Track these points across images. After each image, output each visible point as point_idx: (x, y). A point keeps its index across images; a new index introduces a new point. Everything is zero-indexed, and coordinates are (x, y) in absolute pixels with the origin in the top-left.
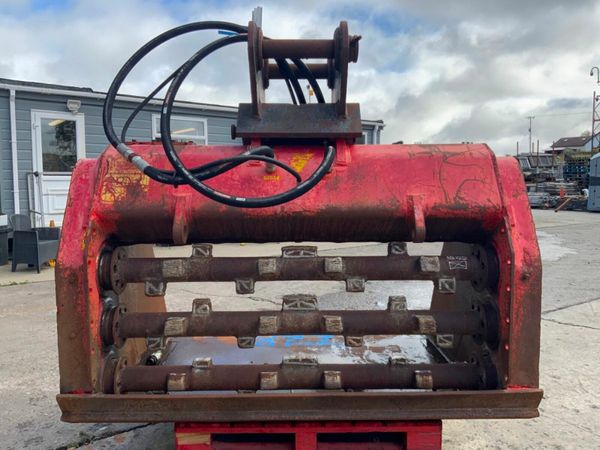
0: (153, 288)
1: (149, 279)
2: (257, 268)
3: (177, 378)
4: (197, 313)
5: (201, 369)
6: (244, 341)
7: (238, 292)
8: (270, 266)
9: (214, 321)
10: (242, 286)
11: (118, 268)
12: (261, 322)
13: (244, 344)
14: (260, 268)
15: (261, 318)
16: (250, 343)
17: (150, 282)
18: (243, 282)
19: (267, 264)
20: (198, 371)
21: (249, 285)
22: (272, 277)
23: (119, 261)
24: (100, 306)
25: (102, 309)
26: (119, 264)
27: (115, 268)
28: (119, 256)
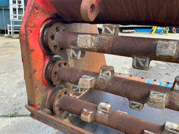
0: (75, 54)
1: (72, 47)
2: (155, 48)
3: (87, 114)
4: (102, 75)
5: (103, 112)
6: (135, 104)
7: (134, 67)
8: (170, 48)
9: (113, 85)
10: (138, 63)
11: (55, 37)
12: (151, 97)
13: (134, 106)
14: (158, 49)
15: (152, 92)
16: (138, 107)
17: (73, 49)
18: (139, 59)
19: (166, 46)
20: (100, 112)
21: (144, 63)
22: (169, 59)
23: (57, 33)
24: (44, 60)
25: (47, 62)
26: (57, 35)
27: (53, 37)
28: (57, 30)
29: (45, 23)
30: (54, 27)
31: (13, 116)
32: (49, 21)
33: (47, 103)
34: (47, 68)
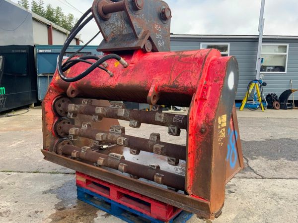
0: (70, 115)
2: (95, 111)
3: (74, 152)
4: (83, 127)
5: (84, 151)
11: (61, 106)
17: (69, 112)
23: (62, 103)
24: (54, 119)
25: (56, 120)
26: (62, 104)
27: (59, 106)
28: (63, 101)
29: (57, 98)
30: (61, 100)
31: (35, 172)
32: (59, 97)
33: (54, 147)
34: (56, 124)
